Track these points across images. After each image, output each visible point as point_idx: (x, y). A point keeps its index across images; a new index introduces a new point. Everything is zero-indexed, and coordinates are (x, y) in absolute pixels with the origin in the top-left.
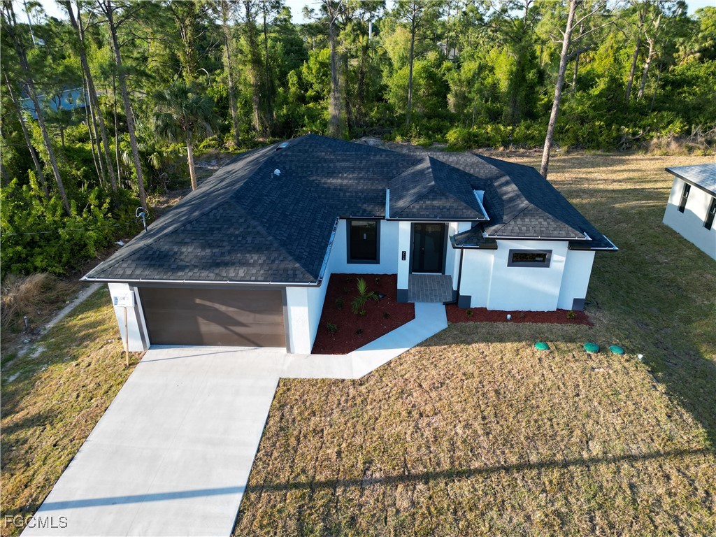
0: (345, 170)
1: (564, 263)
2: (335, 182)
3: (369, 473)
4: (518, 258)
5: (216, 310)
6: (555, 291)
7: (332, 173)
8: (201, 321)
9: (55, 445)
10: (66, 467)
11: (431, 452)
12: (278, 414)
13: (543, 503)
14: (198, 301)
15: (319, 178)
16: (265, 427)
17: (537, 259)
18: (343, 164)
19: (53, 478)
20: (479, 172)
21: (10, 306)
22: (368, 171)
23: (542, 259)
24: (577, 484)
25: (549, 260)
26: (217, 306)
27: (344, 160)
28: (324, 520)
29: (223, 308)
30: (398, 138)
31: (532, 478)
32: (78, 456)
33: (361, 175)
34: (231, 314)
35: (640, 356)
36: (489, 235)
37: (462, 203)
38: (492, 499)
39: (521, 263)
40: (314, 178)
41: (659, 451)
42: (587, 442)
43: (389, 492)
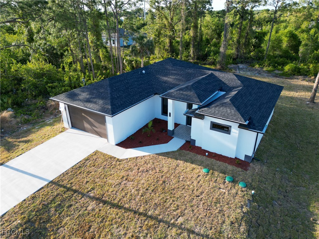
0: (172, 74)
1: (238, 134)
2: (165, 79)
3: (90, 192)
4: (215, 126)
5: (88, 119)
6: (234, 148)
7: (166, 75)
8: (84, 122)
9: (22, 149)
10: (18, 156)
11: (116, 194)
12: (84, 161)
13: (136, 231)
14: (83, 114)
15: (160, 76)
16: (76, 164)
17: (225, 129)
18: (173, 72)
19: (13, 158)
20: (230, 83)
21: (53, 106)
22: (181, 76)
23: (227, 130)
24: (157, 230)
25: (230, 131)
26: (88, 117)
27: (174, 70)
28: (61, 202)
29: (90, 119)
30: (257, 66)
31: (142, 220)
32: (23, 154)
33: (177, 77)
34: (92, 122)
35: (253, 192)
36: (198, 112)
37: (196, 95)
38: (120, 221)
39: (217, 129)
40: (158, 76)
41: (209, 235)
42: (179, 217)
43: (89, 202)
